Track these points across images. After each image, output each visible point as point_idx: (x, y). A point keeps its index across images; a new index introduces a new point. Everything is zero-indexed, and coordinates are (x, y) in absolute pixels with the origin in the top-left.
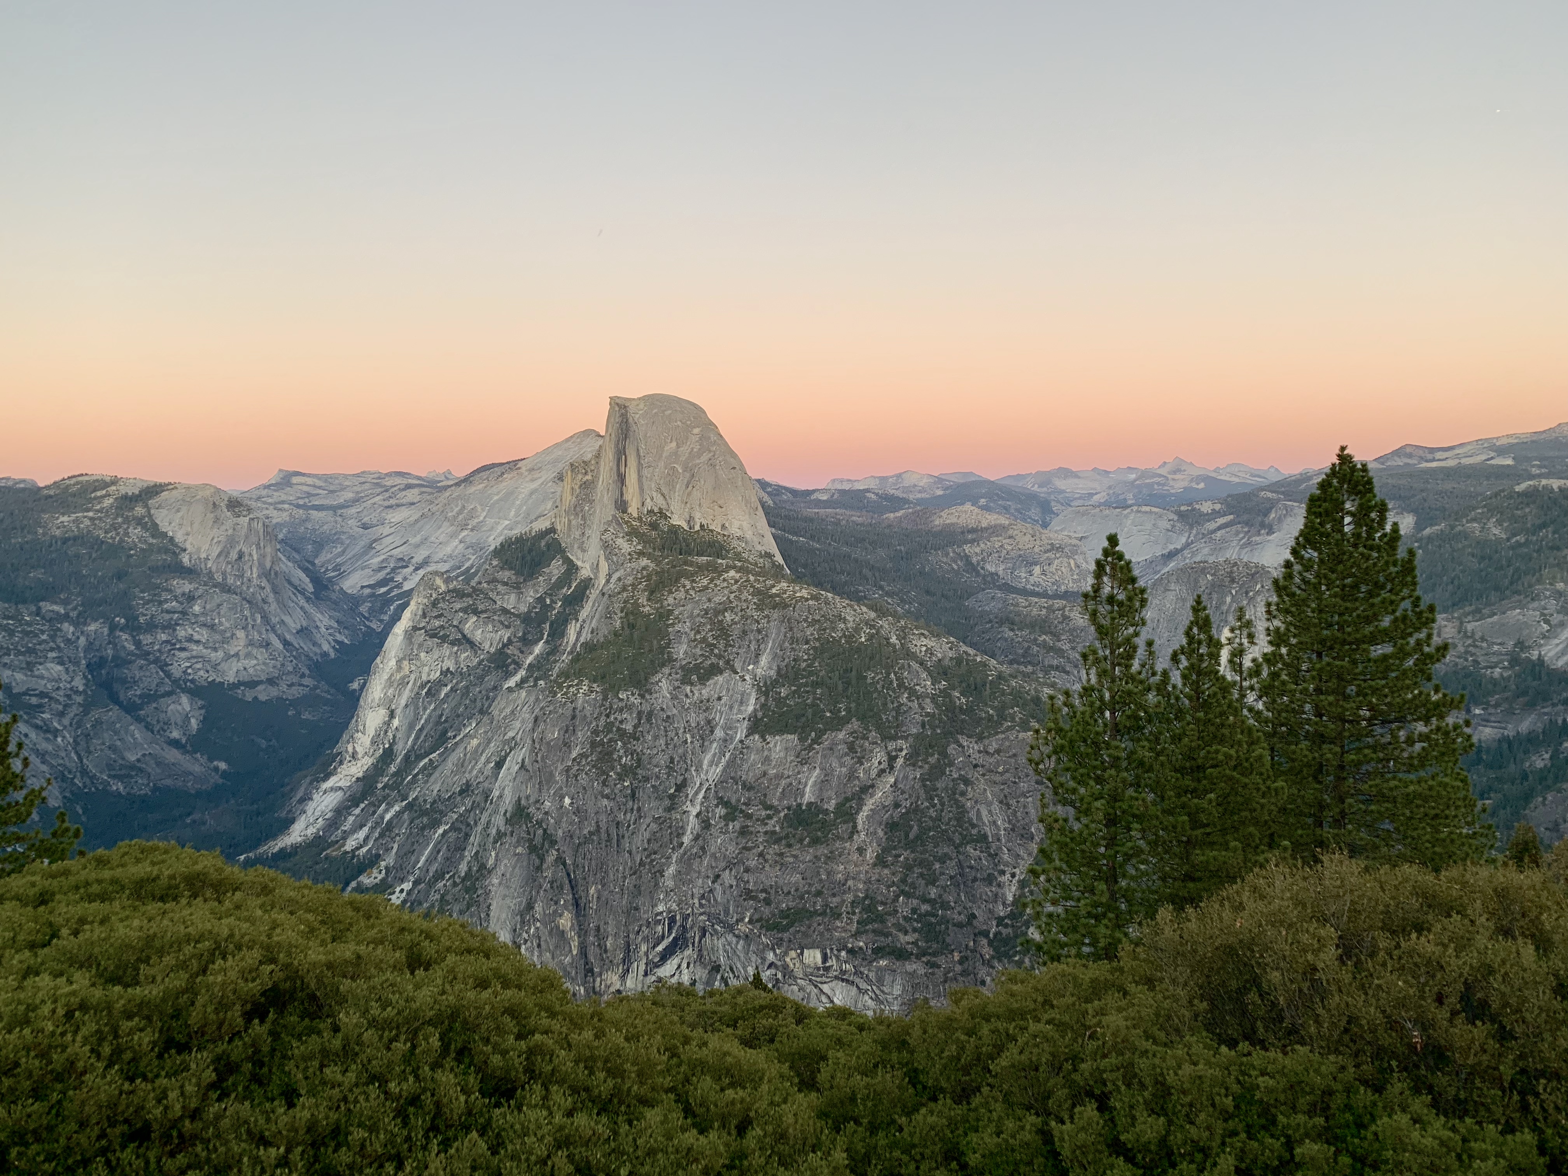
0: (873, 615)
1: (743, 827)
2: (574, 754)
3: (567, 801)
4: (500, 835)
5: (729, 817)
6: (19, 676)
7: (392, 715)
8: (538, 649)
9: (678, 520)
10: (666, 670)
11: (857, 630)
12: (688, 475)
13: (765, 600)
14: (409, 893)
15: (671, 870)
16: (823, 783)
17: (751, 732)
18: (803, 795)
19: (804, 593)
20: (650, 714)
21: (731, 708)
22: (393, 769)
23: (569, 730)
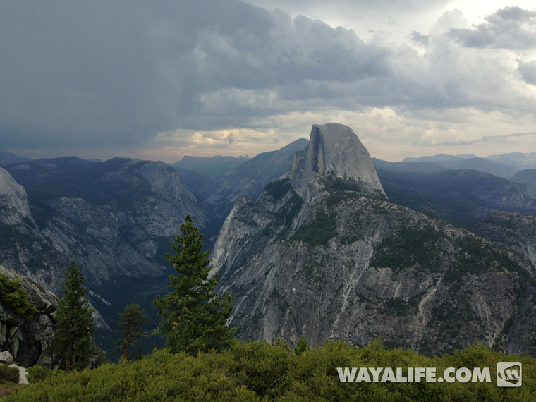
0: (426, 217)
1: (367, 306)
2: (297, 271)
3: (294, 289)
4: (267, 302)
5: (361, 301)
6: (96, 232)
7: (226, 252)
8: (282, 228)
9: (340, 176)
10: (335, 238)
11: (419, 224)
12: (344, 157)
13: (377, 210)
14: (232, 322)
15: (336, 321)
16: (403, 290)
17: (371, 265)
18: (394, 294)
19: (395, 207)
20: (328, 256)
21: (362, 255)
22: (226, 272)
23: (295, 261)
